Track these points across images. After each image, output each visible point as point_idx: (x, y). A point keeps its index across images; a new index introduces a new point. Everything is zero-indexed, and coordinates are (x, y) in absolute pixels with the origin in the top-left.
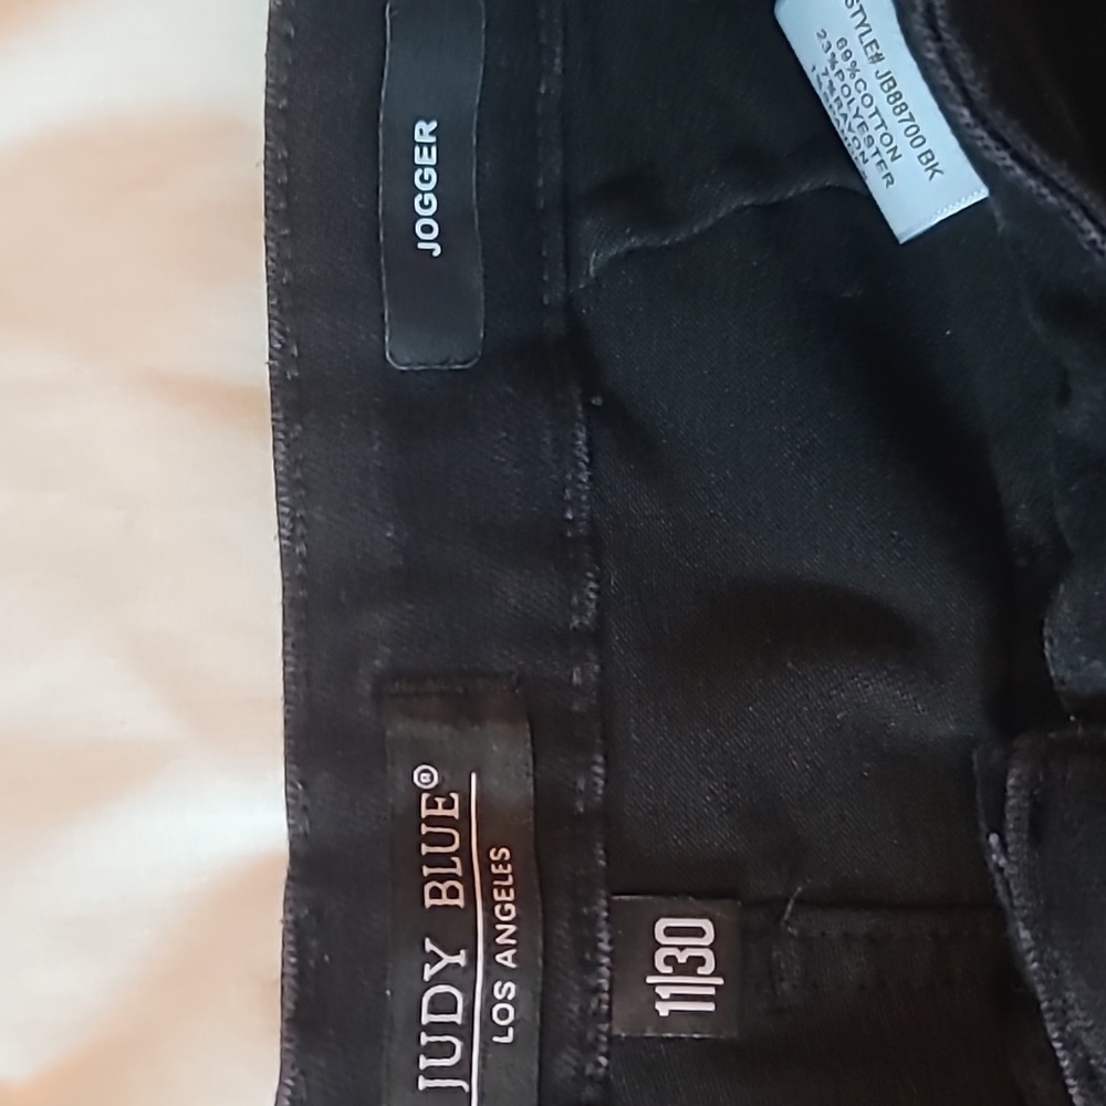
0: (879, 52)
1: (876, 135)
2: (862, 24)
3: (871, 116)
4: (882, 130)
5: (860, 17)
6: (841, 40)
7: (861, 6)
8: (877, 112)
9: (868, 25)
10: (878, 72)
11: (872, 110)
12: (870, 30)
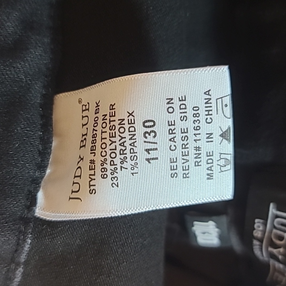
0: (90, 164)
1: (107, 129)
2: (92, 180)
3: (106, 138)
4: (104, 130)
5: (92, 183)
6: (104, 178)
7: (90, 188)
8: (102, 139)
9: (90, 178)
10: (94, 156)
11: (103, 141)
12: (90, 175)
